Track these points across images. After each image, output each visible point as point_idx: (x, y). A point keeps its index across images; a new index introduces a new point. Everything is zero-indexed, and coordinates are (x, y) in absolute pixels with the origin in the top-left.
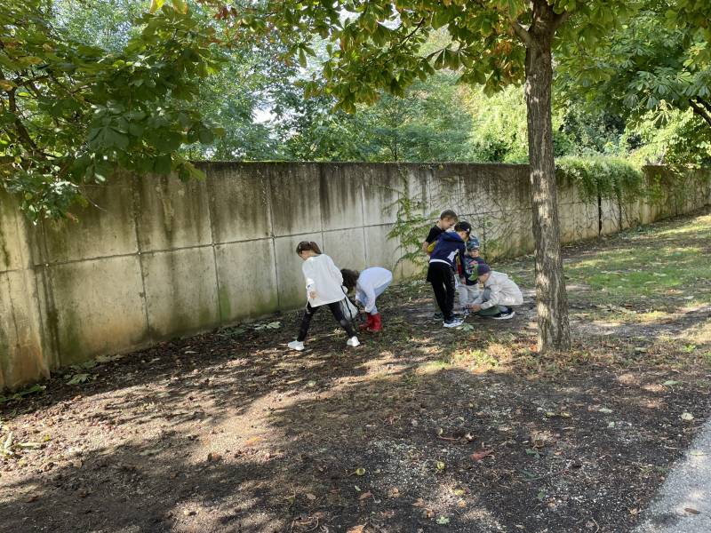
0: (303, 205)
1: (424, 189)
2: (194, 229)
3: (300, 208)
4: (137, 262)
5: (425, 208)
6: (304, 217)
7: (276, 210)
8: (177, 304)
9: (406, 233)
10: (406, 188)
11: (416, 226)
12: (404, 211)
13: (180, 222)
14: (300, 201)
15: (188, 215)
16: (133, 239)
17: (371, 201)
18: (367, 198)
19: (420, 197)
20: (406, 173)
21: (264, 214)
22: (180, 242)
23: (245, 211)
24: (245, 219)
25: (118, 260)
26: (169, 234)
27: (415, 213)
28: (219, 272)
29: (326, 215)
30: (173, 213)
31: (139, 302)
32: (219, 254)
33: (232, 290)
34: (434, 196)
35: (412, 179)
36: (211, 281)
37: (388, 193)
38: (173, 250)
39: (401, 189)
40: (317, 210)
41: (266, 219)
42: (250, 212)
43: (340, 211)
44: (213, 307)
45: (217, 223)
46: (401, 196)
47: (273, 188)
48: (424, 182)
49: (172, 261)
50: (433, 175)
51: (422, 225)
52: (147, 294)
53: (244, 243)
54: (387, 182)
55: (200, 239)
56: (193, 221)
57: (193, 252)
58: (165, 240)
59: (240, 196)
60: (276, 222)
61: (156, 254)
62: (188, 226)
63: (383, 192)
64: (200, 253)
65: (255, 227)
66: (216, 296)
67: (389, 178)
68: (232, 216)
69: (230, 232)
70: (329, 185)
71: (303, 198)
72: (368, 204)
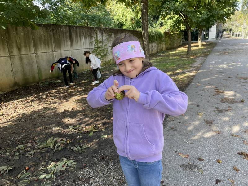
0: (64, 40)
1: (102, 37)
2: (28, 48)
3: (63, 42)
4: (9, 59)
5: (103, 43)
6: (65, 45)
7: (55, 42)
8: (24, 74)
9: (97, 51)
10: (97, 36)
11: (100, 49)
12: (96, 44)
13: (23, 45)
14: (63, 39)
15: (25, 43)
16: (7, 51)
17: (86, 40)
18: (85, 39)
19: (101, 39)
20: (97, 31)
21: (51, 43)
22: (23, 52)
23: (45, 42)
24: (45, 44)
25: (2, 58)
26: (19, 49)
27: (100, 45)
28: (38, 63)
29: (72, 44)
30: (20, 41)
31: (11, 73)
32: (37, 57)
33: (43, 70)
34: (106, 39)
35: (98, 33)
36: (35, 67)
37: (91, 37)
38: (21, 55)
39: (95, 36)
40: (69, 43)
41: (52, 45)
42: (47, 42)
43: (76, 43)
44: (37, 75)
45: (35, 46)
46: (95, 39)
47: (54, 34)
48: (102, 34)
49: (21, 59)
50: (105, 32)
51: (102, 49)
52: (14, 71)
53: (45, 53)
54: (91, 34)
55: (30, 51)
56: (27, 45)
57: (28, 56)
58: (18, 51)
59: (43, 36)
60: (55, 46)
61: (15, 56)
62: (25, 47)
63: (90, 37)
64: (30, 56)
65: (49, 48)
66: (37, 71)
67: (91, 32)
68: (41, 44)
69: (40, 49)
70: (72, 34)
71: (64, 38)
72: (85, 41)
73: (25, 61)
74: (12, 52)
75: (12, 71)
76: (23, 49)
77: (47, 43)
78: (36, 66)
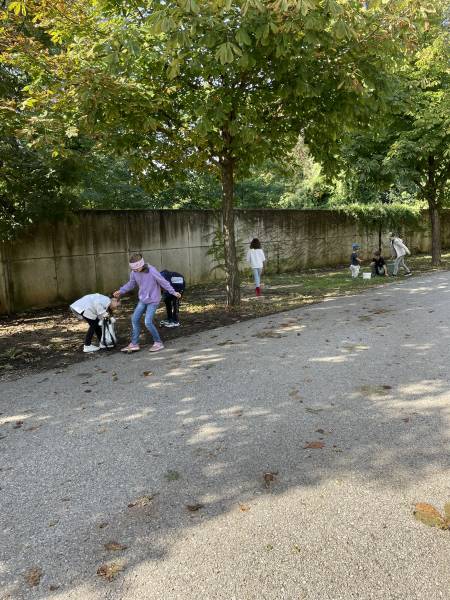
0: (149, 234)
2: (84, 246)
3: (146, 236)
4: (53, 262)
6: (149, 241)
7: (131, 236)
9: (218, 252)
10: (219, 225)
12: (217, 239)
13: (76, 242)
14: (146, 232)
15: (80, 239)
16: (51, 249)
17: (194, 232)
18: (192, 231)
20: (219, 216)
21: (125, 238)
22: (76, 253)
23: (113, 237)
24: (113, 241)
25: (43, 260)
26: (70, 248)
28: (97, 269)
29: (164, 240)
30: (72, 237)
31: (54, 282)
32: (98, 259)
33: (105, 280)
34: (241, 230)
36: (93, 275)
38: (72, 256)
39: (216, 225)
40: (158, 237)
41: (126, 242)
42: (116, 237)
43: (173, 238)
45: (97, 243)
46: (215, 230)
47: (130, 224)
49: (71, 262)
50: (239, 217)
52: (58, 278)
53: (112, 254)
54: (206, 222)
55: (87, 250)
56: (83, 242)
57: (83, 258)
58: (68, 251)
59: (110, 228)
60: (132, 243)
61: (63, 258)
62: (80, 244)
63: (203, 227)
64: (87, 259)
65: (119, 245)
66: (95, 281)
67: (207, 219)
68: (106, 240)
69: (104, 248)
70: (166, 223)
71: (149, 230)
72: (192, 234)
73: (77, 265)
74: (59, 252)
75: (56, 278)
76: (76, 248)
77: (116, 239)
78: (95, 273)
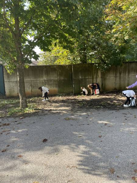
73: (122, 79)
74: (117, 75)
75: (115, 83)
76: (122, 74)
77: (136, 71)
78: (127, 82)
